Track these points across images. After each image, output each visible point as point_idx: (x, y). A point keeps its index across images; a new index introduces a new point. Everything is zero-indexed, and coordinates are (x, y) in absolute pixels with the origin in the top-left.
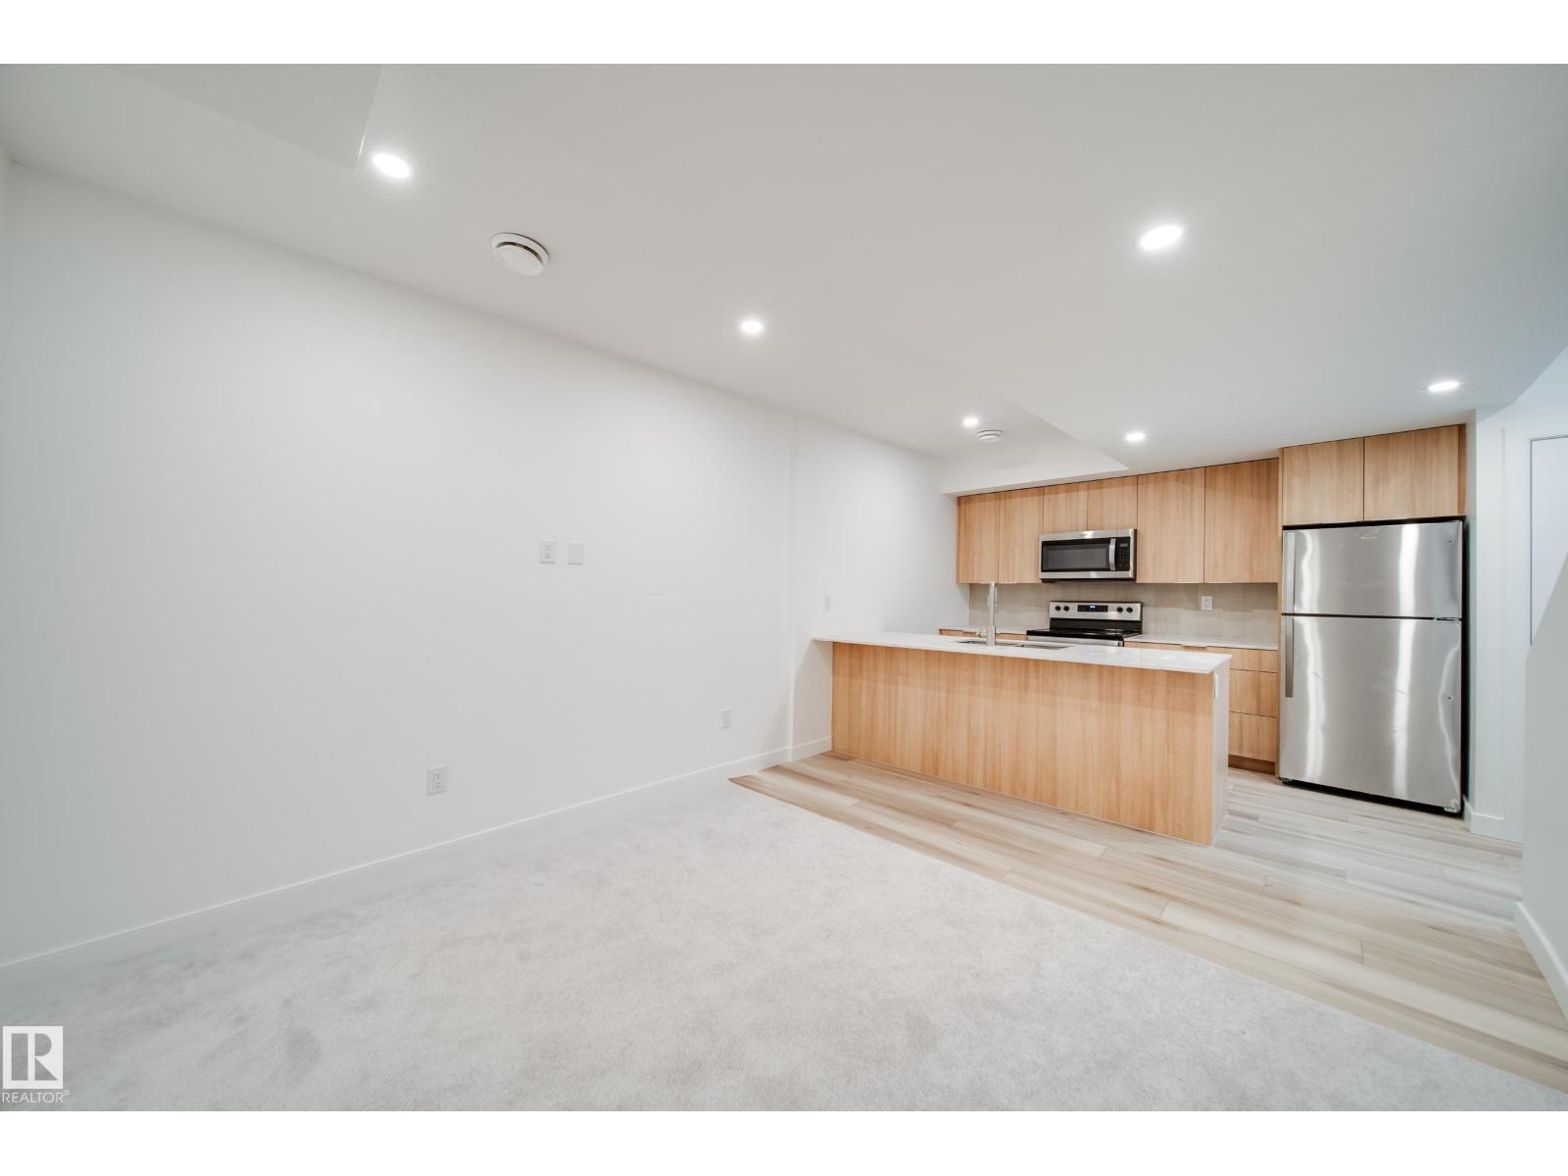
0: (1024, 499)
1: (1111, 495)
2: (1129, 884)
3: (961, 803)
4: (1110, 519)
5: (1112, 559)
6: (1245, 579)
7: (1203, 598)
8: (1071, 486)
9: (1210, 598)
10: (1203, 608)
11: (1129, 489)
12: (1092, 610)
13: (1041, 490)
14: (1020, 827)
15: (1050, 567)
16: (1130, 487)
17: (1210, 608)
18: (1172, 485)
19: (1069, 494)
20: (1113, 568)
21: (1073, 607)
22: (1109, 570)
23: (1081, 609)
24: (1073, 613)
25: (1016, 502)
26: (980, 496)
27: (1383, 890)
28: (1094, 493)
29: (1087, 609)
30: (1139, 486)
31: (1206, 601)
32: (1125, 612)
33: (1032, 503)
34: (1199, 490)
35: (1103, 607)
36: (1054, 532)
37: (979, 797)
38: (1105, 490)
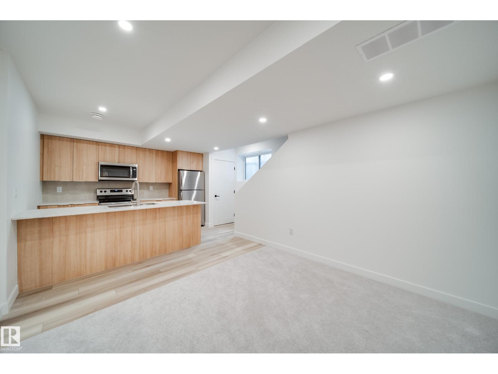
0: (89, 145)
1: (128, 152)
2: (211, 256)
3: (145, 267)
4: (128, 160)
5: (131, 174)
6: (165, 182)
7: (150, 187)
8: (112, 145)
9: (152, 187)
10: (150, 189)
11: (134, 151)
12: (116, 192)
13: (98, 143)
14: (172, 261)
15: (104, 175)
16: (135, 150)
17: (152, 190)
18: (147, 153)
19: (111, 148)
20: (131, 177)
21: (108, 191)
22: (129, 177)
23: (111, 191)
24: (108, 193)
25: (84, 146)
26: (61, 138)
27: (221, 238)
28: (121, 150)
29: (114, 191)
30: (138, 151)
31: (151, 188)
32: (129, 192)
33: (93, 147)
34: (154, 156)
35: (121, 190)
36: (104, 161)
37: (143, 264)
38: (126, 150)
